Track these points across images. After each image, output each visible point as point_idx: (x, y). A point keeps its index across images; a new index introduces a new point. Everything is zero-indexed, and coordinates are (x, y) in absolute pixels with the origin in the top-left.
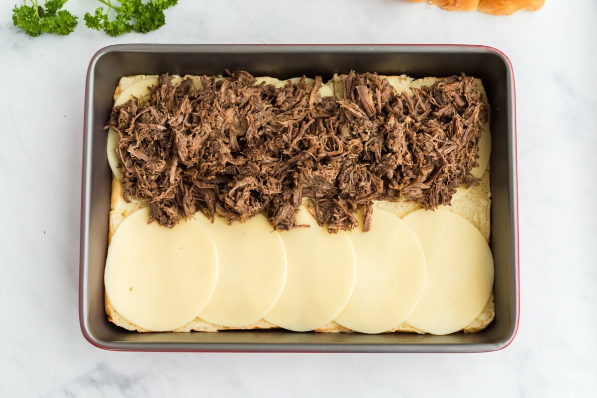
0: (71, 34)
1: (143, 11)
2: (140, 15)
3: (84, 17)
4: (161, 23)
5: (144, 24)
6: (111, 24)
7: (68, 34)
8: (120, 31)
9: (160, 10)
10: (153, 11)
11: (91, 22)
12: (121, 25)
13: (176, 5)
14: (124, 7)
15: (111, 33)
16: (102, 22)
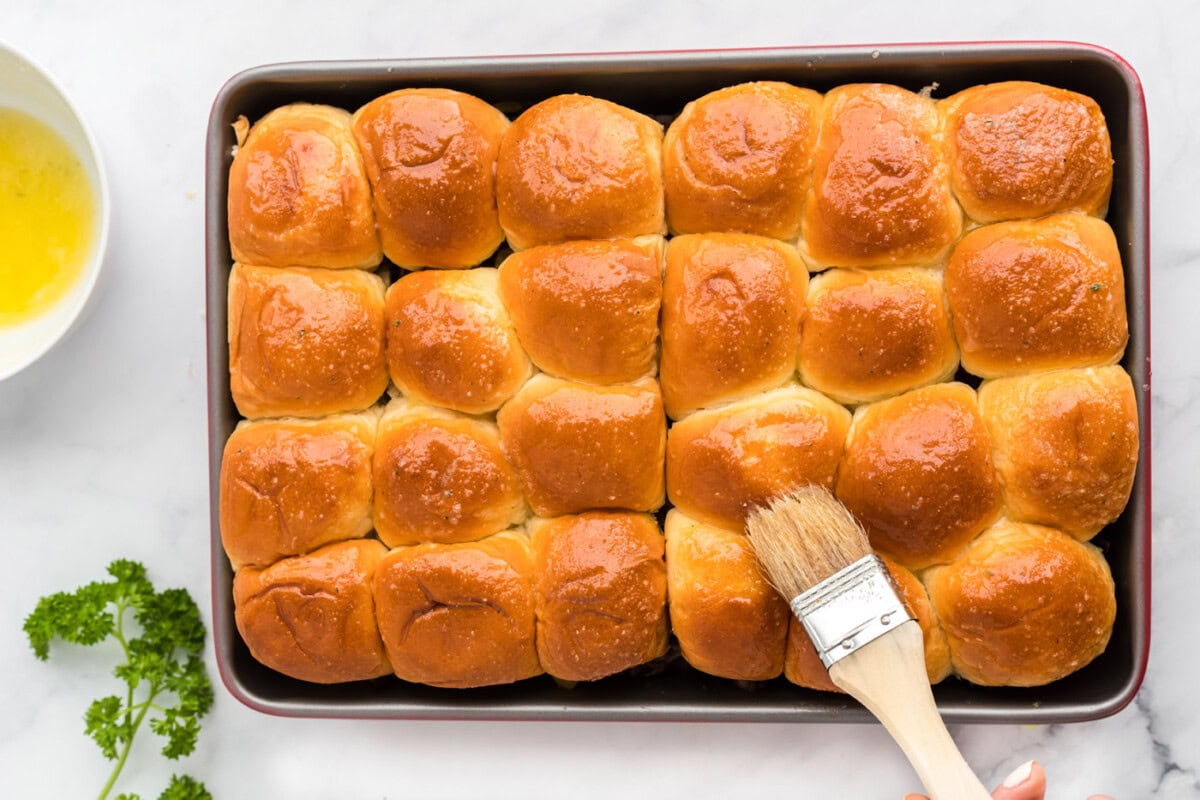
0: (208, 788)
1: (156, 635)
2: (165, 640)
3: (173, 760)
4: (183, 597)
5: (185, 633)
6: (186, 703)
7: (208, 794)
8: (200, 684)
9: (155, 599)
10: (156, 613)
11: (181, 744)
12: (188, 682)
13: (145, 565)
14: (148, 674)
15: (205, 703)
16: (181, 721)
